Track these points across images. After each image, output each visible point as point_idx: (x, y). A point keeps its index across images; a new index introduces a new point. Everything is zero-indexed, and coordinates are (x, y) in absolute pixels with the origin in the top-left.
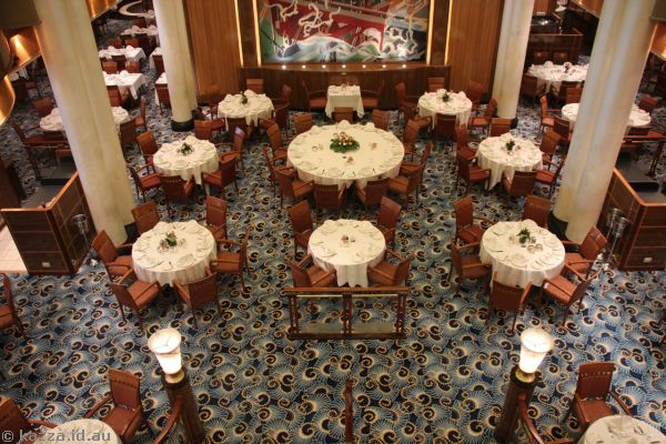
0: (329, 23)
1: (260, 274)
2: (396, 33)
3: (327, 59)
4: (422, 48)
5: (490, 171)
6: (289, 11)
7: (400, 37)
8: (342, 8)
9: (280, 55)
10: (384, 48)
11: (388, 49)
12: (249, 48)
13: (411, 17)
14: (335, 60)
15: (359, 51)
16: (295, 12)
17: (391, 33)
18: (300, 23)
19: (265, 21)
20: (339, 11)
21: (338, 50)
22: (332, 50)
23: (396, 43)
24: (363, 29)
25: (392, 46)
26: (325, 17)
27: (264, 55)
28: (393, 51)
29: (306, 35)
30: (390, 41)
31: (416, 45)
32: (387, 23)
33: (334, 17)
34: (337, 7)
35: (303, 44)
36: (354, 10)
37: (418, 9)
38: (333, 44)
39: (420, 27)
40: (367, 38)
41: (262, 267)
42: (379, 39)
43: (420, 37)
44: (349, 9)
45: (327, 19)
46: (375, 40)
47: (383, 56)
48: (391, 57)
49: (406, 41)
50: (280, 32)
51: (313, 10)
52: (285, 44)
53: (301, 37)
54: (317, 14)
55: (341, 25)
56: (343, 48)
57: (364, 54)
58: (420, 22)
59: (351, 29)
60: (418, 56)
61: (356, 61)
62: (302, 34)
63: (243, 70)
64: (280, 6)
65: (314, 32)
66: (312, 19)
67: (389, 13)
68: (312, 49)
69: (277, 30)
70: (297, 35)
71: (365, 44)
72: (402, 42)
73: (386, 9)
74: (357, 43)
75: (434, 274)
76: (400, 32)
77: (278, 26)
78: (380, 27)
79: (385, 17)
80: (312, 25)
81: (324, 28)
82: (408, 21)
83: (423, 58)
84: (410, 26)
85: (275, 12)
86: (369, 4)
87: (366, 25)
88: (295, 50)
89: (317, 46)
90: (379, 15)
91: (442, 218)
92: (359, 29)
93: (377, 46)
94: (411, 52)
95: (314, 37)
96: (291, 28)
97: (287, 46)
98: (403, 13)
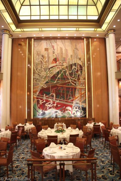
0: (55, 105)
2: (76, 108)
3: (54, 117)
4: (85, 113)
6: (42, 101)
7: (77, 109)
8: (59, 100)
9: (39, 115)
10: (73, 113)
11: (74, 113)
12: (29, 113)
13: (80, 103)
14: (57, 117)
15: (65, 114)
16: (45, 102)
17: (75, 108)
18: (46, 105)
19: (35, 104)
20: (58, 101)
21: (58, 114)
22: (56, 114)
23: (76, 111)
24: (66, 107)
25: (75, 113)
26: (54, 103)
27: (34, 115)
28: (76, 114)
29: (48, 109)
30: (74, 111)
31: (83, 112)
32: (73, 105)
33: (56, 103)
34: (58, 100)
35: (47, 112)
36: (63, 101)
37: (82, 100)
38: (56, 112)
39: (83, 106)
40: (67, 110)
42: (71, 110)
43: (84, 109)
44: (61, 101)
45: (55, 104)
46: (70, 110)
47: (72, 116)
48: (75, 116)
49: (80, 111)
50: (39, 108)
51: (50, 101)
52: (41, 111)
53: (46, 110)
54: (51, 102)
55: (59, 106)
56: (60, 114)
57: (66, 115)
58: (84, 104)
59: (62, 107)
60: (84, 116)
61: (64, 117)
62: (46, 108)
63: (26, 119)
64: (40, 100)
65: (50, 108)
66: (49, 104)
67: (74, 102)
68: (49, 113)
69: (39, 107)
71: (66, 112)
72: (78, 111)
73: (73, 100)
74: (64, 112)
76: (78, 108)
77: (39, 106)
78: (71, 106)
79: (72, 103)
80: (50, 106)
81: (53, 107)
82: (80, 104)
83: (86, 116)
84: (81, 106)
85: (38, 102)
86: (67, 99)
87: (67, 106)
88: (44, 114)
89: (51, 113)
90: (71, 103)
92: (64, 107)
93: (70, 112)
94: (82, 114)
95: (50, 110)
96: (43, 107)
97: (41, 112)
98: (78, 102)
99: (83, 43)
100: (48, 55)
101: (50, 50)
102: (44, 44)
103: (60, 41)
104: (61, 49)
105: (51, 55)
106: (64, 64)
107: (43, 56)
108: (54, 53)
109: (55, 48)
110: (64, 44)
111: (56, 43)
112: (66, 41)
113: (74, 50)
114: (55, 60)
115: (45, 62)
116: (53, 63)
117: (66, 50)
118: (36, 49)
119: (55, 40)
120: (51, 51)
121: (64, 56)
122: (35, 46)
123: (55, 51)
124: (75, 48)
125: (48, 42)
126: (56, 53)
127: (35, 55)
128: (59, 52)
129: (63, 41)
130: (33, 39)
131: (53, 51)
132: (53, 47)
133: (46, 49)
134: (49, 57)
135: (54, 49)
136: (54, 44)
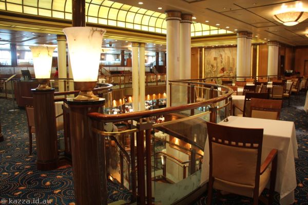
100: (217, 64)
102: (214, 53)
103: (228, 49)
104: (229, 58)
105: (219, 65)
106: (231, 74)
107: (212, 66)
108: (222, 62)
109: (223, 57)
110: (232, 53)
111: (224, 51)
114: (223, 70)
115: (215, 72)
116: (220, 73)
117: (233, 59)
118: (206, 58)
119: (223, 49)
120: (219, 60)
121: (231, 66)
122: (206, 55)
123: (223, 60)
125: (217, 50)
126: (223, 62)
127: (206, 64)
128: (227, 60)
129: (231, 48)
130: (203, 49)
132: (221, 56)
133: (215, 59)
134: (217, 67)
136: (223, 53)
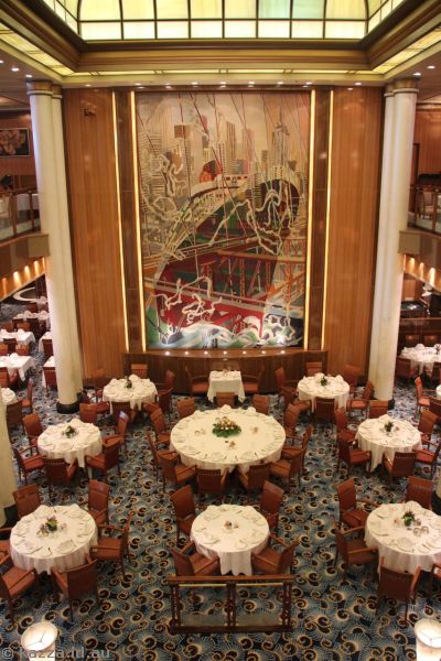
0: (211, 311)
1: (141, 561)
2: (274, 321)
3: (209, 345)
4: (300, 334)
5: (370, 452)
6: (173, 301)
7: (278, 324)
8: (224, 298)
9: (164, 341)
10: (263, 334)
11: (267, 336)
12: (134, 334)
13: (288, 306)
14: (216, 347)
15: (240, 338)
16: (179, 301)
17: (270, 320)
18: (184, 312)
19: (150, 309)
20: (220, 301)
21: (219, 337)
22: (214, 337)
23: (274, 330)
24: (243, 317)
25: (271, 334)
26: (207, 306)
27: (149, 342)
28: (272, 338)
29: (189, 322)
30: (269, 327)
31: (294, 331)
32: (266, 311)
33: (215, 306)
34: (219, 297)
35: (186, 331)
36: (235, 300)
37: (294, 298)
38: (215, 332)
39: (297, 314)
40: (247, 326)
41: (144, 554)
42: (258, 326)
43: (297, 324)
44: (229, 299)
45: (210, 308)
46: (255, 327)
47: (262, 342)
48: (270, 343)
49: (284, 328)
50: (164, 320)
51: (196, 299)
52: (168, 330)
53: (185, 325)
54: (200, 303)
55: (222, 313)
56: (224, 335)
57: (244, 340)
58: (297, 310)
59: (233, 318)
60: (296, 342)
61: (236, 347)
62: (185, 321)
63: (127, 356)
64: (165, 296)
65: (196, 319)
66: (195, 308)
67: (267, 302)
68: (195, 336)
69: (162, 318)
70: (181, 322)
71: (245, 331)
72: (280, 329)
73: (264, 298)
74: (238, 331)
75: (319, 559)
76: (279, 319)
77: (163, 315)
78: (259, 315)
79: (264, 305)
80: (195, 313)
81: (206, 316)
82: (285, 309)
83: (301, 344)
84: (288, 314)
85: (160, 302)
86: (249, 294)
87: (246, 313)
88: (178, 337)
89: (199, 333)
90: (258, 304)
91: (324, 502)
92: (239, 317)
93: (256, 333)
94: (289, 339)
95: (196, 324)
96: (175, 316)
97: (171, 333)
98: (280, 302)
99: (305, 108)
100: (187, 151)
101: (192, 134)
102: (173, 113)
103: (228, 97)
104: (231, 129)
105: (196, 153)
106: (240, 183)
107: (169, 155)
108: (205, 143)
109: (211, 125)
110: (241, 111)
111: (214, 105)
112: (249, 98)
113: (273, 134)
114: (211, 169)
115: (179, 176)
116: (202, 179)
117: (248, 134)
118: (145, 129)
119: (211, 96)
120: (195, 136)
121: (240, 154)
122: (143, 116)
123: (211, 137)
124: (278, 127)
125: (186, 101)
126: (212, 144)
127: (144, 151)
128: (223, 138)
129: (238, 98)
130: (133, 94)
131: (204, 138)
132: (203, 121)
133: (181, 131)
134: (189, 160)
135: (207, 132)
136: (207, 112)
